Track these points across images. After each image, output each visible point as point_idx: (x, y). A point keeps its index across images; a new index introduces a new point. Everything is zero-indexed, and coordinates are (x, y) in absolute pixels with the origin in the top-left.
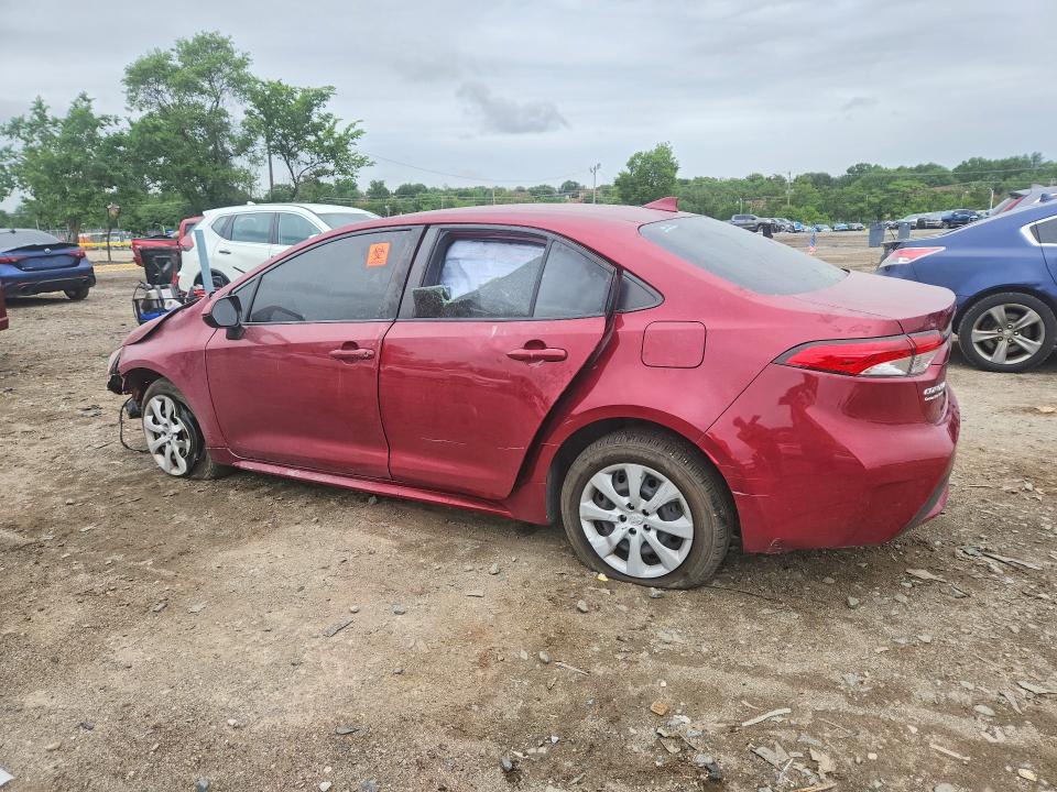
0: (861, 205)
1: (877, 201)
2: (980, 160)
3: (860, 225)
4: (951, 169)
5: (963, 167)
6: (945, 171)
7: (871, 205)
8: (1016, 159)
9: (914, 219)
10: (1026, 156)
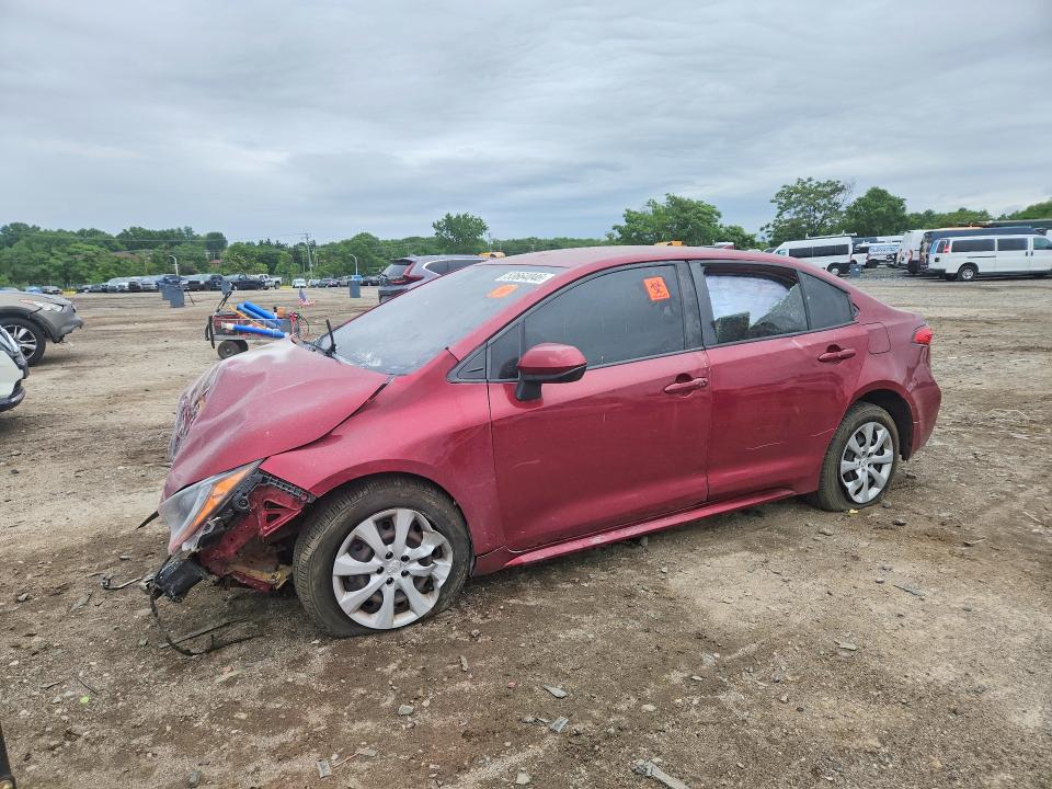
0: (44, 267)
1: (60, 263)
2: (140, 229)
3: (55, 288)
4: (115, 235)
5: (125, 235)
6: (110, 236)
7: (57, 268)
8: (172, 231)
9: (125, 282)
10: (179, 229)
